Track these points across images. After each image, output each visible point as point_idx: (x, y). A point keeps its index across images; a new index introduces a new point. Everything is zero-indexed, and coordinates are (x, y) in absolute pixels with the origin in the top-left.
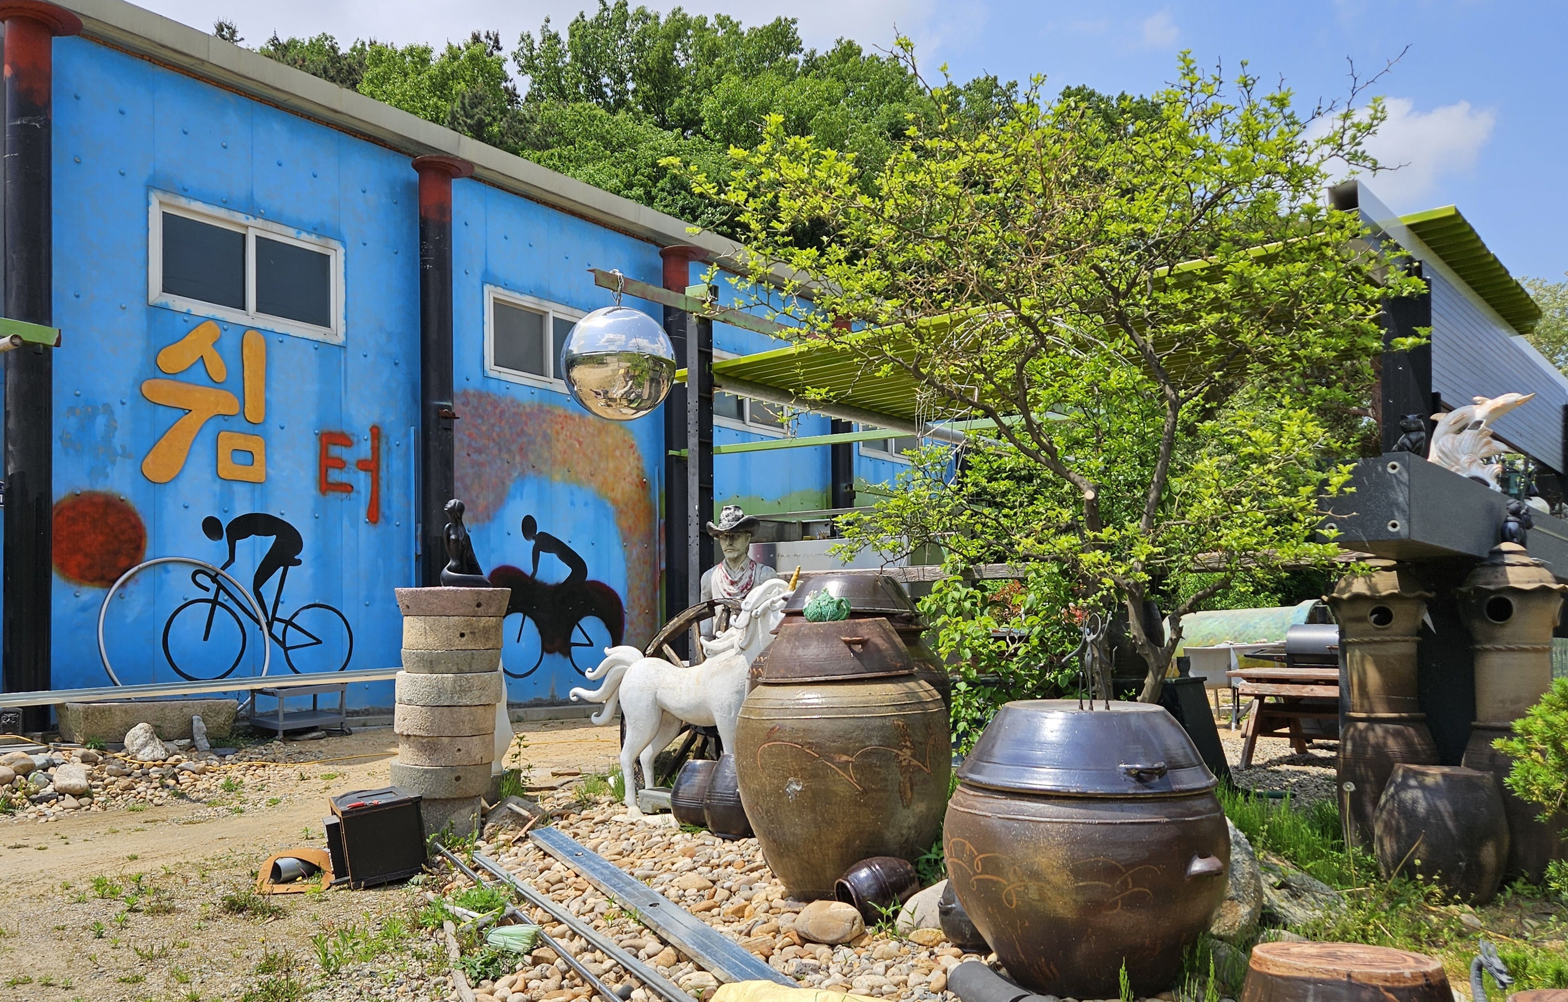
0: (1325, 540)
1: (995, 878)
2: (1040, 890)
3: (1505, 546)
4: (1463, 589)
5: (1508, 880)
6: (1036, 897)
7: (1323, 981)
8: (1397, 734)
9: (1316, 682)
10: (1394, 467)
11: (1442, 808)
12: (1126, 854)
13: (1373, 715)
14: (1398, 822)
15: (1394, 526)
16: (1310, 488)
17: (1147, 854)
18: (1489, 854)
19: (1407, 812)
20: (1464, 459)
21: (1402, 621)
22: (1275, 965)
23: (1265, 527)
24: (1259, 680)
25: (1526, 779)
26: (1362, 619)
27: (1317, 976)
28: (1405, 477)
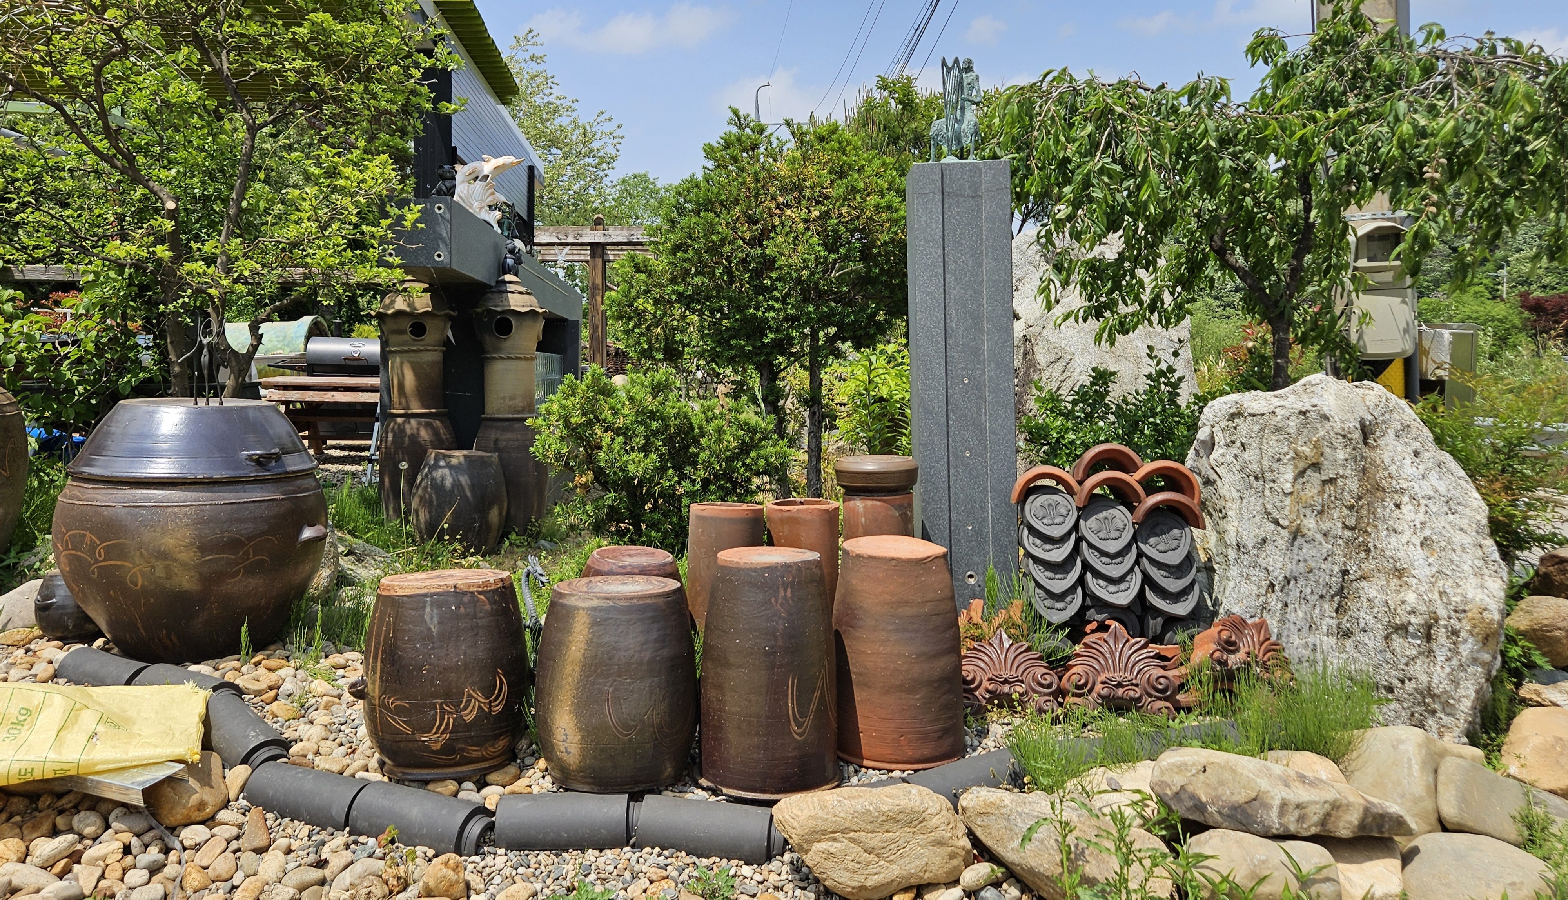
0: (390, 266)
1: (119, 563)
2: (167, 567)
3: (508, 277)
4: (479, 310)
5: (505, 535)
6: (163, 575)
7: (437, 594)
8: (428, 425)
9: (336, 389)
10: (440, 208)
11: (463, 482)
12: (247, 528)
13: (410, 412)
14: (431, 497)
15: (439, 256)
16: (389, 221)
17: (266, 527)
18: (494, 515)
19: (438, 487)
20: (476, 204)
21: (432, 336)
22: (402, 588)
23: (345, 250)
24: (286, 387)
25: (544, 447)
26: (402, 332)
27: (433, 591)
28: (448, 216)
